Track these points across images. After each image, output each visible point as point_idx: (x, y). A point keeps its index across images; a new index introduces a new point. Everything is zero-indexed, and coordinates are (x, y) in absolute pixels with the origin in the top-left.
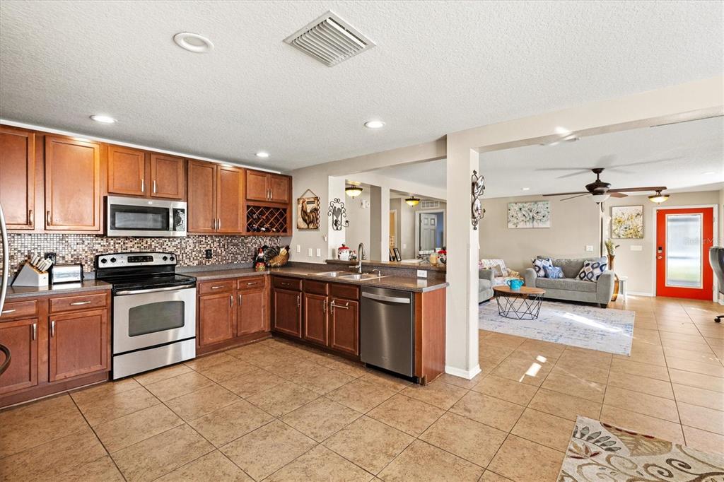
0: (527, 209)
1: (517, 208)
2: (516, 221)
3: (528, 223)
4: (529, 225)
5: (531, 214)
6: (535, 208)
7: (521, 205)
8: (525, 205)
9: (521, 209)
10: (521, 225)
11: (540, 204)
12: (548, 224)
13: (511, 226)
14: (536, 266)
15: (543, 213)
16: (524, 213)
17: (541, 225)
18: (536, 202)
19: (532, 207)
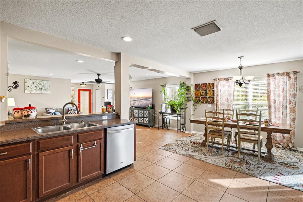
0: (37, 83)
1: (31, 82)
2: (30, 89)
3: (38, 91)
4: (39, 92)
5: (40, 86)
6: (42, 83)
7: (34, 81)
8: (36, 81)
9: (34, 83)
10: (34, 92)
11: (45, 82)
12: (49, 92)
13: (26, 91)
14: (50, 112)
15: (46, 86)
16: (36, 85)
17: (45, 92)
18: (43, 81)
19: (40, 83)
